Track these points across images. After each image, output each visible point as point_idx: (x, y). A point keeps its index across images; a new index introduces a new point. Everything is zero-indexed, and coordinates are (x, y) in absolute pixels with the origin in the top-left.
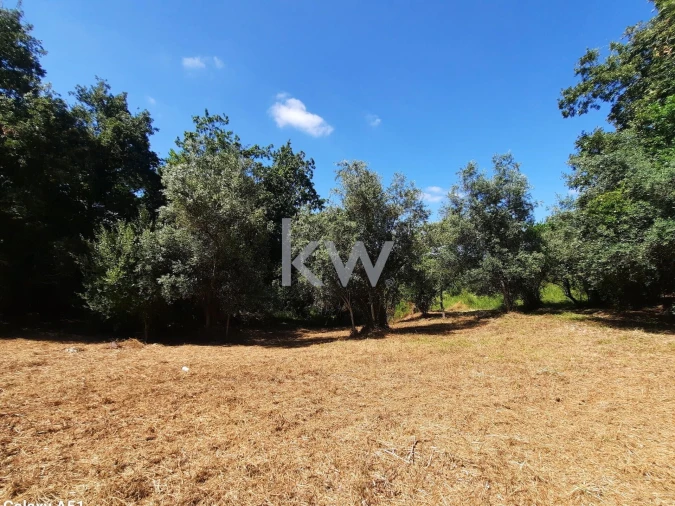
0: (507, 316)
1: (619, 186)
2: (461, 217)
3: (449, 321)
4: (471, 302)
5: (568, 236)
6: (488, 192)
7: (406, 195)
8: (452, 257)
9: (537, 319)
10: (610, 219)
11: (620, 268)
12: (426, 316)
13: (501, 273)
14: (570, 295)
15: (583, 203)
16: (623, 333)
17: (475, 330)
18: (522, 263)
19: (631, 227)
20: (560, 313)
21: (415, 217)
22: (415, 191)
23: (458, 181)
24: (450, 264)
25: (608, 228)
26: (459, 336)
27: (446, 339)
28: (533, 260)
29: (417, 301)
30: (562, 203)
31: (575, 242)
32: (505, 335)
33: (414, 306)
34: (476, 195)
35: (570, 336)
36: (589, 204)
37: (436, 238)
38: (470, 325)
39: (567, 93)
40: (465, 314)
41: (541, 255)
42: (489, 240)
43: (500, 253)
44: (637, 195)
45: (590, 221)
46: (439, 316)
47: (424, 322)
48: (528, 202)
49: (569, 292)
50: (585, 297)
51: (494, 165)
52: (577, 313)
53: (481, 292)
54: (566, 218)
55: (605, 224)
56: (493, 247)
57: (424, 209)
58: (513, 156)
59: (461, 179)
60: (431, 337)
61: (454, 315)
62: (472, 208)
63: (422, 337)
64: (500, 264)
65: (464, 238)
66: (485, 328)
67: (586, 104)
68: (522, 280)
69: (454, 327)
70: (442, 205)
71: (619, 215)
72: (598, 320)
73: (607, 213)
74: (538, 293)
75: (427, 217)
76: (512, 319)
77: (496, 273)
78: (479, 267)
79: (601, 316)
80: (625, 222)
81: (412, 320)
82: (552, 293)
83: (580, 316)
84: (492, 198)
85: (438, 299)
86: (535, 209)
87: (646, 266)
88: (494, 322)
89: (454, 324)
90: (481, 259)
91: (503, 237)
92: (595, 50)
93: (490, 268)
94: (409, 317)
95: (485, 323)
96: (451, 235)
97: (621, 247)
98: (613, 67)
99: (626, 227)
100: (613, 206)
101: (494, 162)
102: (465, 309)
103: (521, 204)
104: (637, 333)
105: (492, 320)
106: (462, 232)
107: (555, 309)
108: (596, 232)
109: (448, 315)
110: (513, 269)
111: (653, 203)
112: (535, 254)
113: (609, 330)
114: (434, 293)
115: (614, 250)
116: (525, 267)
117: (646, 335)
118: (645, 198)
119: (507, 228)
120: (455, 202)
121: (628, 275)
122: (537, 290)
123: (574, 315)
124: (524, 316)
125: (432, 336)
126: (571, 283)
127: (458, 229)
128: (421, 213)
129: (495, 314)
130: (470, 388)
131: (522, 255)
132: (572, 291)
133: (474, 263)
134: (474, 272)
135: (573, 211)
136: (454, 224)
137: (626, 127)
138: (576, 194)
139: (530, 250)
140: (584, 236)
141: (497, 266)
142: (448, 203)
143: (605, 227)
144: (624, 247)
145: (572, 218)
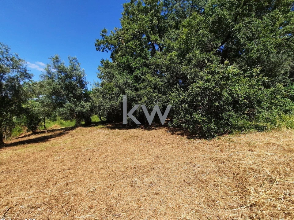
0: (77, 129)
1: (112, 82)
2: (53, 81)
3: (50, 134)
4: (62, 124)
5: (98, 97)
6: (66, 72)
7: (11, 60)
8: (49, 101)
9: (89, 128)
10: (110, 92)
11: (112, 109)
12: (35, 133)
13: (74, 110)
14: (101, 119)
15: (102, 85)
16: (113, 131)
17: (62, 137)
18: (83, 107)
19: (115, 96)
20: (97, 126)
21: (21, 76)
22: (20, 60)
23: (51, 62)
24: (48, 105)
25: (109, 95)
26: (53, 141)
27: (45, 144)
28: (87, 105)
29: (29, 125)
30: (96, 84)
31: (100, 99)
32: (75, 137)
33: (27, 128)
34: (61, 72)
35: (99, 133)
36: (104, 86)
37: (37, 90)
38: (60, 135)
39: (98, 41)
40: (59, 130)
41: (90, 104)
42: (68, 95)
43: (73, 101)
44: (116, 86)
45: (105, 93)
46: (44, 132)
47: (34, 137)
48: (85, 81)
49: (100, 118)
50: (105, 119)
51: (69, 61)
52: (103, 125)
53: (66, 119)
54: (97, 90)
55: (108, 94)
56: (70, 99)
57: (27, 72)
58: (77, 59)
59: (52, 62)
60: (35, 145)
61: (53, 131)
62: (59, 78)
63: (29, 145)
64: (73, 106)
65: (55, 92)
66: (67, 135)
67: (104, 49)
68: (82, 113)
69: (52, 137)
70: (42, 73)
71: (112, 91)
72: (108, 127)
73: (109, 90)
74: (90, 119)
75: (30, 78)
76: (79, 130)
77: (72, 110)
78: (63, 107)
79: (109, 125)
80: (114, 94)
81: (25, 136)
82: (95, 118)
83: (103, 126)
84: (69, 76)
85: (43, 124)
86: (88, 84)
87: (118, 109)
88: (71, 132)
89: (51, 135)
90: (65, 103)
91: (74, 94)
92: (107, 30)
93: (69, 108)
94: (23, 135)
95: (67, 133)
96: (48, 90)
97: (112, 102)
98: (111, 39)
99: (114, 96)
100: (110, 88)
101: (69, 59)
102: (59, 127)
103: (82, 81)
104: (117, 130)
105: (71, 131)
106: (54, 89)
107: (96, 124)
108: (106, 96)
109: (49, 131)
110: (79, 108)
111: (120, 89)
112: (88, 103)
113: (110, 130)
114: (40, 120)
115: (111, 103)
116: (84, 108)
117: (119, 130)
118: (118, 87)
119: (76, 90)
120: (49, 73)
121: (114, 111)
122: (90, 117)
123: (102, 126)
124: (84, 128)
125: (37, 144)
126: (101, 114)
127: (52, 87)
128: (26, 74)
129: (72, 128)
130: (53, 166)
131: (82, 103)
132: (102, 118)
133: (61, 105)
134: (61, 109)
135: (100, 87)
136: (49, 84)
137: (114, 62)
138: (100, 81)
139: (86, 101)
140: (103, 97)
141: (72, 107)
142: (45, 73)
143: (108, 95)
144: (113, 102)
145: (99, 90)
